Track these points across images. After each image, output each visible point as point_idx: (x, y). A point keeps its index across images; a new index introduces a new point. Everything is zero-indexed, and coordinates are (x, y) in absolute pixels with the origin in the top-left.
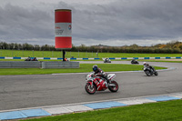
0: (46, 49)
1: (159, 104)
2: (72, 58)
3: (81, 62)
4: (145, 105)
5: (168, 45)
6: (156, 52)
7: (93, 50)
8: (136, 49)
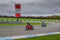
0: (12, 17)
1: (49, 36)
2: (21, 20)
3: (23, 22)
4: (44, 36)
5: (52, 16)
6: (48, 19)
7: (27, 18)
8: (42, 17)
